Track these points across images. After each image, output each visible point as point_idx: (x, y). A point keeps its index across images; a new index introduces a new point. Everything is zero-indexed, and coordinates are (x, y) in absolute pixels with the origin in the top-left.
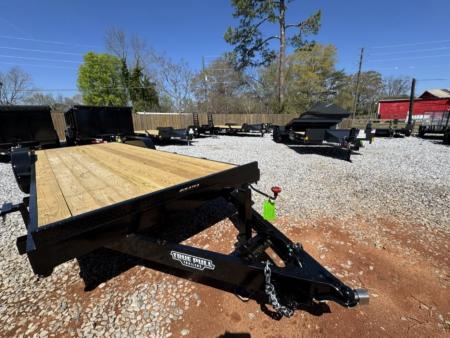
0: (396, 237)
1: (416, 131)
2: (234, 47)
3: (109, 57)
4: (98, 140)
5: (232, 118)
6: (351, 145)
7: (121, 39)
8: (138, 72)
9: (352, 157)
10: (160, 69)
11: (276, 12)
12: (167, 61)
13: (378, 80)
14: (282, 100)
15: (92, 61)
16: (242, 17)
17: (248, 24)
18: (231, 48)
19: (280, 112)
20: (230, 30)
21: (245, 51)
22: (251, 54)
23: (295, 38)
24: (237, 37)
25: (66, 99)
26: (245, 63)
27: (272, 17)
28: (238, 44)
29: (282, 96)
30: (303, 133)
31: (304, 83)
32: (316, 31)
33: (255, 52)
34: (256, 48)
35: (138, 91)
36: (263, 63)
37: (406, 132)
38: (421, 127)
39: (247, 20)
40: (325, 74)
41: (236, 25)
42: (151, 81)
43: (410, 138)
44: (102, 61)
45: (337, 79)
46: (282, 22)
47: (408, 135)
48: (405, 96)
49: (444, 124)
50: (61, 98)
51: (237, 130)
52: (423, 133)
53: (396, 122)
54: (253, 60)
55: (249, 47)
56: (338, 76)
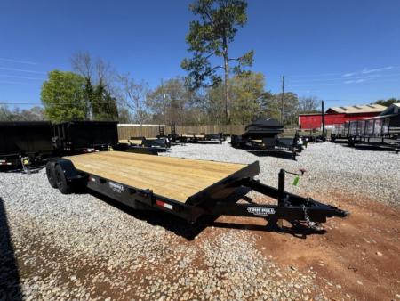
0: (343, 201)
1: (329, 137)
2: (189, 72)
3: (73, 75)
4: (89, 150)
5: (191, 129)
6: (295, 149)
7: (87, 61)
8: (101, 89)
9: (297, 158)
10: (123, 87)
11: (221, 49)
12: (130, 81)
13: (294, 99)
14: (229, 114)
15: (57, 78)
16: (195, 51)
17: (199, 57)
18: (186, 74)
19: (228, 124)
20: (185, 60)
21: (197, 75)
22: (202, 78)
23: (236, 68)
24: (191, 65)
25: (24, 111)
26: (198, 86)
27: (218, 52)
28: (192, 71)
29: (228, 111)
30: (260, 141)
31: (242, 101)
32: (251, 64)
33: (205, 77)
34: (205, 74)
35: (100, 105)
36: (212, 86)
37: (322, 139)
38: (332, 135)
39: (199, 53)
40: (257, 94)
41: (190, 57)
42: (112, 96)
43: (326, 143)
44: (67, 78)
45: (266, 98)
46: (225, 56)
47: (324, 140)
48: (315, 111)
49: (347, 132)
50: (17, 110)
51: (200, 139)
52: (334, 139)
53: (314, 131)
54: (204, 83)
55: (201, 73)
56: (267, 96)
